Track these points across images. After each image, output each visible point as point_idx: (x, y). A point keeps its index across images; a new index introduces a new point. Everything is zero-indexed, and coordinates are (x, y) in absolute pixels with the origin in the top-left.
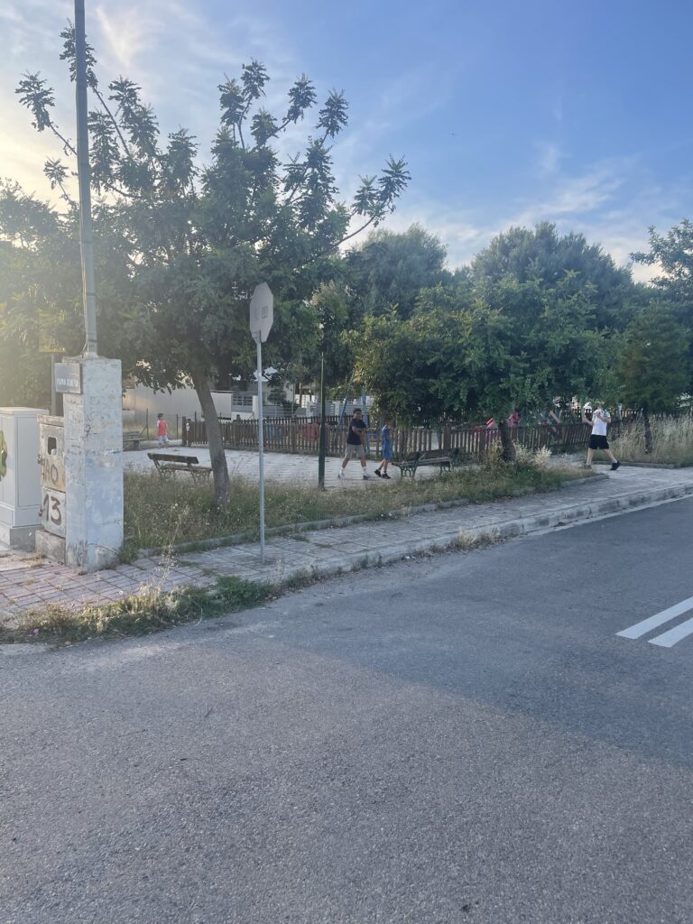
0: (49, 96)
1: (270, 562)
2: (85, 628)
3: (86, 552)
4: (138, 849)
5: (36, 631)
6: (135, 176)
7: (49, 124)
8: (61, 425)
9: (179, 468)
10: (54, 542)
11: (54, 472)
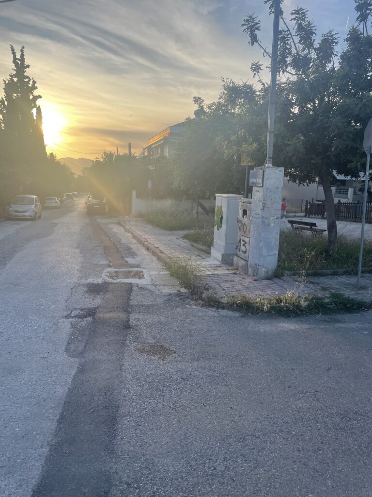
0: (258, 25)
1: (363, 288)
2: (258, 308)
3: (258, 269)
4: (294, 433)
5: (235, 305)
6: (300, 63)
7: (256, 41)
8: (250, 203)
9: (305, 229)
10: (242, 263)
11: (245, 227)
